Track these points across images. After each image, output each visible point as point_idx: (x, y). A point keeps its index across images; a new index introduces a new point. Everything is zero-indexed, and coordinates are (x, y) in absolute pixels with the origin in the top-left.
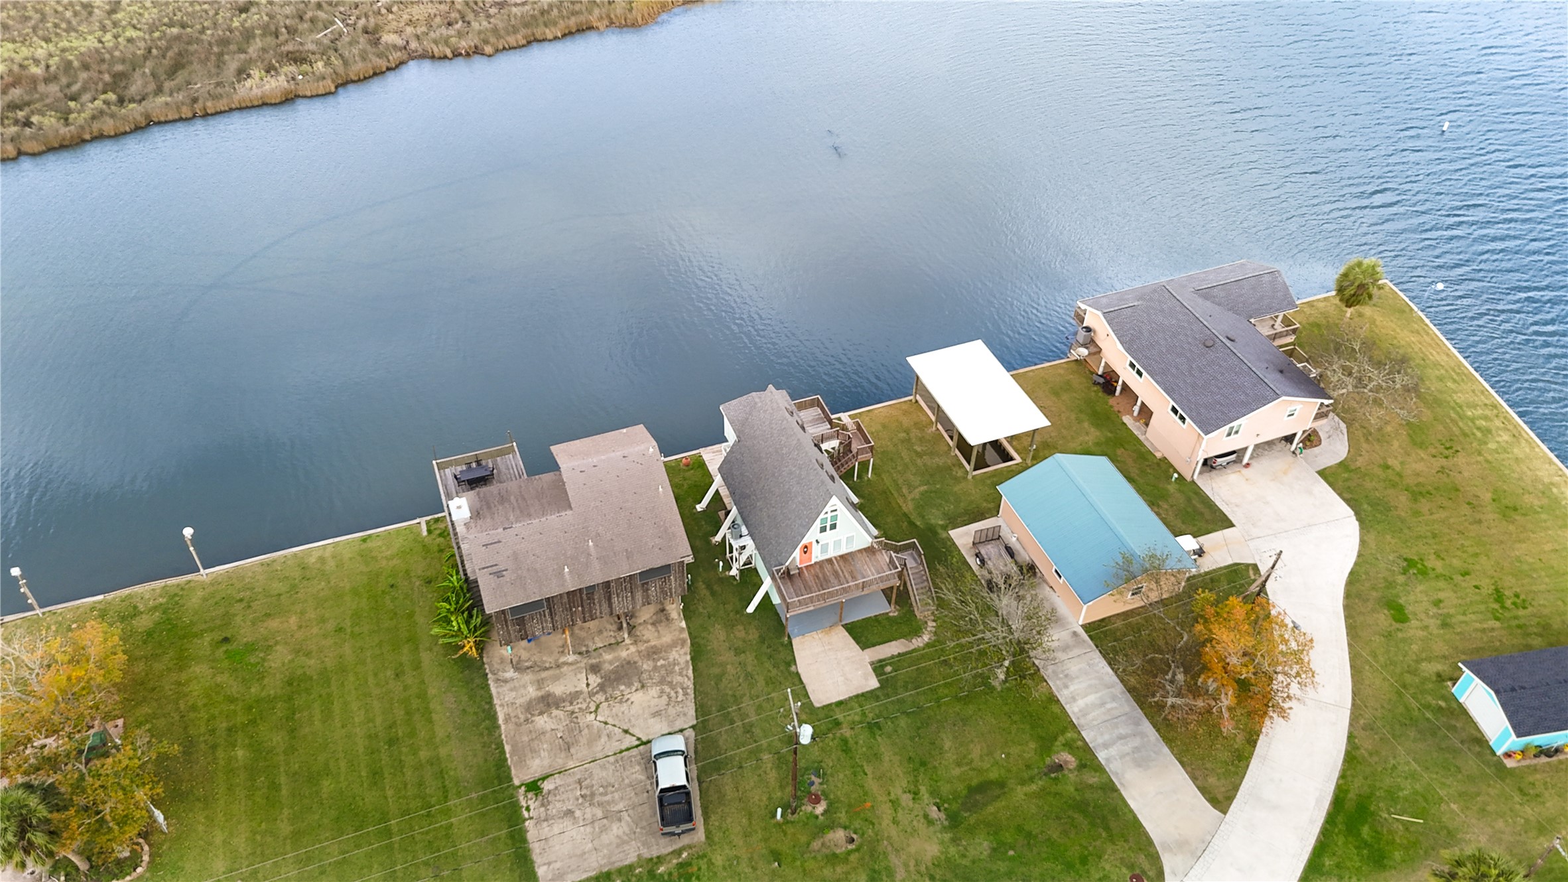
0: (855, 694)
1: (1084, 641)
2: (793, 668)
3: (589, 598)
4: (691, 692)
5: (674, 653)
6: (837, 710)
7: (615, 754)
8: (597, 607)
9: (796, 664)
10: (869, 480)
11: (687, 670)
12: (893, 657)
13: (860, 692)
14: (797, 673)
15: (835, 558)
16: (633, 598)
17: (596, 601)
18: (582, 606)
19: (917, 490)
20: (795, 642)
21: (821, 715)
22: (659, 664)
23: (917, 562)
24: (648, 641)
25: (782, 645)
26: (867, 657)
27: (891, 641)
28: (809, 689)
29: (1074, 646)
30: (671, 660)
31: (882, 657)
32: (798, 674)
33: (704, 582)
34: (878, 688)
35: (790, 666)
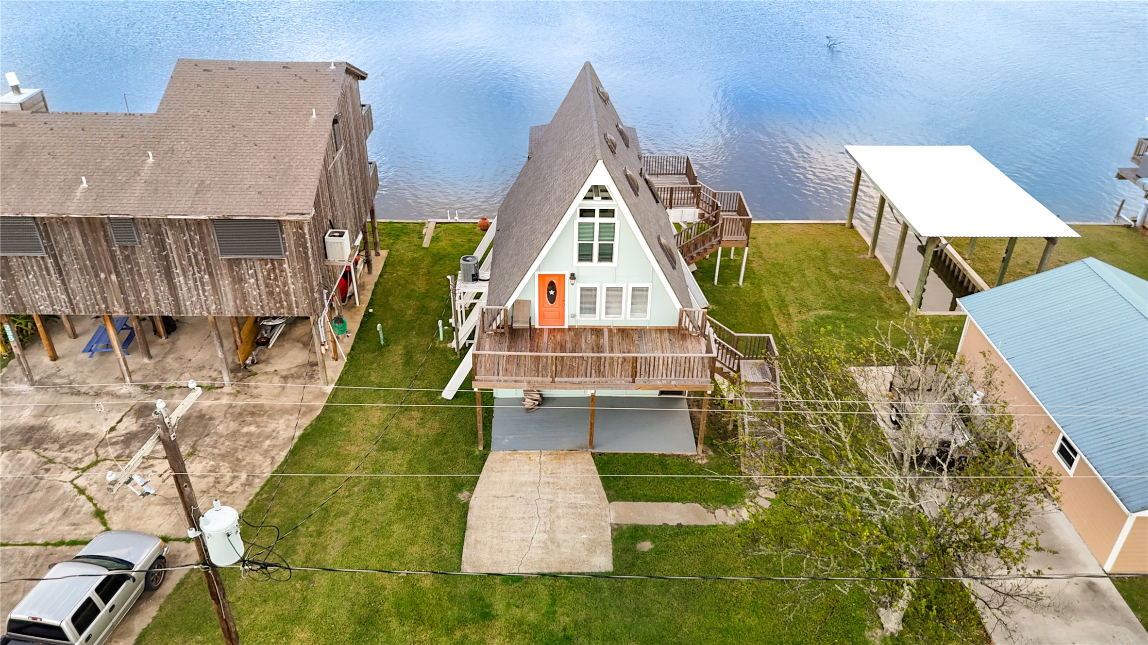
0: (553, 570)
1: (1114, 607)
2: (462, 496)
3: (127, 259)
4: (258, 483)
5: (281, 421)
6: (500, 589)
7: (47, 544)
8: (148, 286)
9: (472, 491)
10: (738, 287)
11: (282, 450)
12: (664, 527)
13: (566, 569)
14: (467, 504)
15: (610, 330)
16: (216, 289)
17: (143, 271)
18: (118, 275)
19: (811, 313)
20: (494, 457)
21: (462, 589)
22: (245, 430)
23: (764, 374)
24: (258, 396)
25: (469, 454)
26: (613, 515)
27: (672, 500)
28: (470, 537)
29: (1087, 611)
30: (268, 430)
31: (642, 521)
32: (465, 508)
33: (405, 347)
34: (606, 576)
35: (460, 490)
